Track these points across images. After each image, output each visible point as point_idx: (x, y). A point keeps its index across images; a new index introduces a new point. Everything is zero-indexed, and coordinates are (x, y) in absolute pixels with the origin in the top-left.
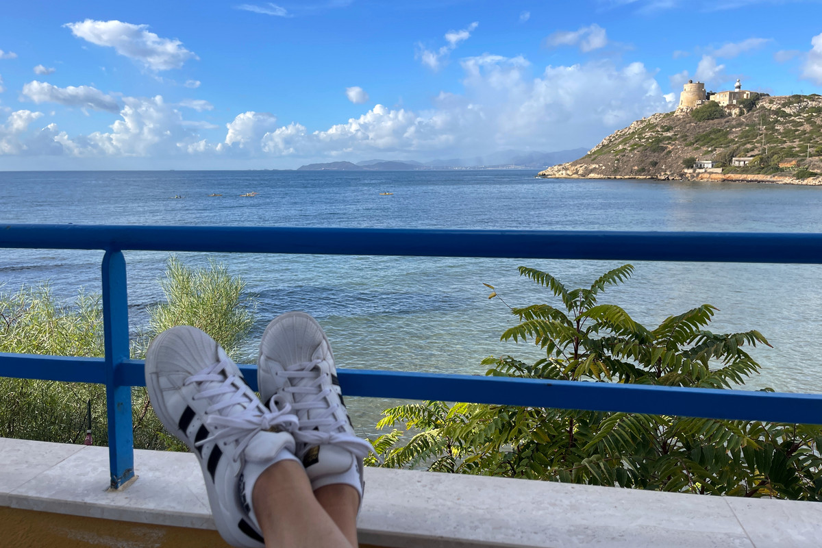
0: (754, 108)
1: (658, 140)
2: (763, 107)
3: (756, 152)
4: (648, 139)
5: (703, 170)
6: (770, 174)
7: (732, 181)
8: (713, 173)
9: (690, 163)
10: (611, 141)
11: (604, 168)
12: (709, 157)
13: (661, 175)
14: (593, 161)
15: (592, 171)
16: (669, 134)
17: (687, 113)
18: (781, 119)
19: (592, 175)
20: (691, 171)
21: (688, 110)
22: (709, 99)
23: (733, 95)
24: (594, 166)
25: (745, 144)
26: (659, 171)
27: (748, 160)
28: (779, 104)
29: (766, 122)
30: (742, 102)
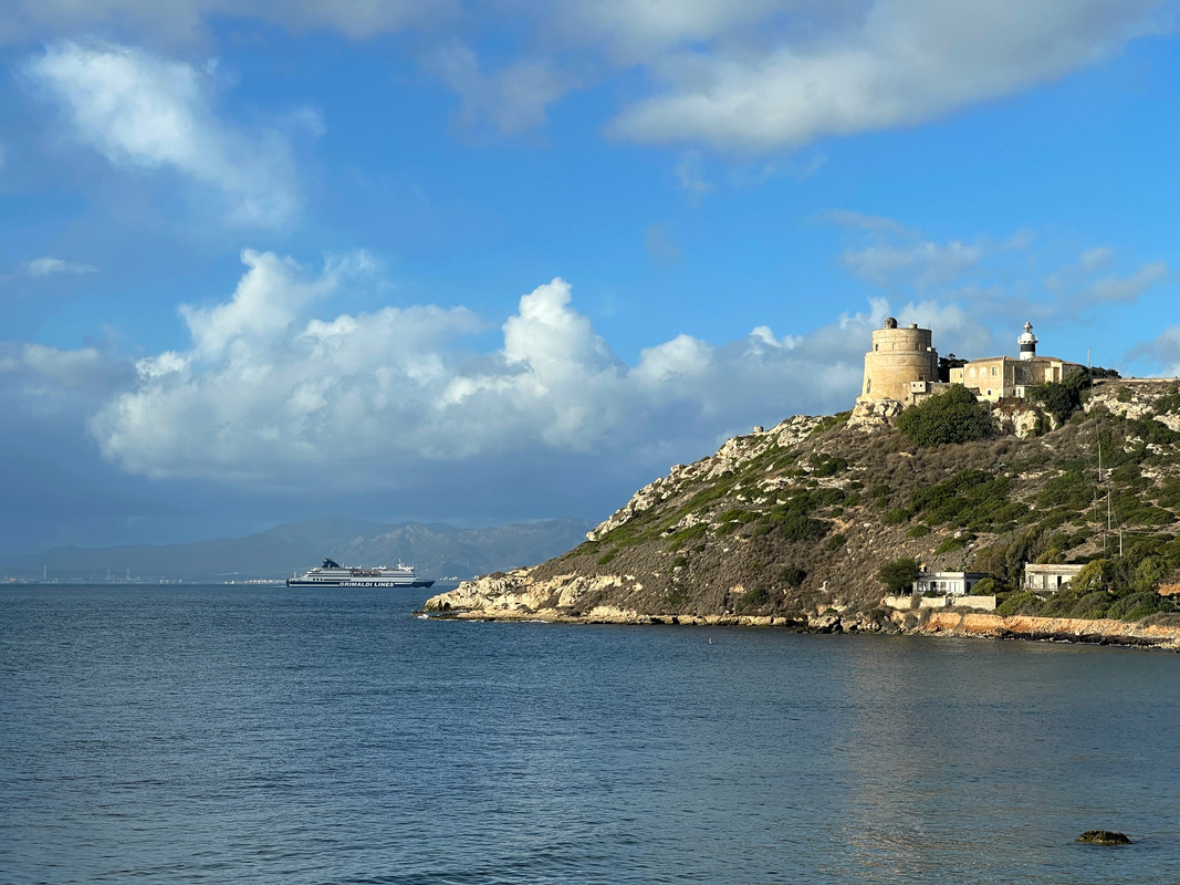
0: (1076, 414)
1: (806, 502)
2: (1101, 410)
3: (1091, 548)
4: (773, 496)
5: (941, 602)
6: (1135, 618)
7: (1027, 636)
8: (969, 610)
9: (904, 578)
10: (659, 501)
11: (639, 587)
12: (955, 557)
13: (816, 616)
14: (606, 564)
15: (601, 597)
16: (836, 483)
17: (885, 419)
18: (1157, 449)
19: (602, 612)
20: (904, 602)
21: (889, 412)
22: (946, 378)
23: (1015, 371)
24: (606, 581)
25: (1058, 522)
26: (811, 600)
27: (1070, 572)
28: (1148, 402)
29: (1113, 457)
30: (1041, 392)
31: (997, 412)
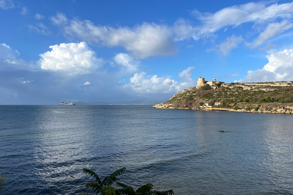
0: (220, 87)
1: (191, 96)
2: (223, 86)
3: (222, 101)
4: (188, 96)
5: (206, 107)
6: (226, 108)
7: (215, 110)
8: (209, 107)
9: (202, 104)
10: (176, 96)
11: (174, 105)
12: (207, 102)
13: (193, 108)
14: (171, 103)
15: (170, 106)
16: (195, 94)
18: (229, 90)
19: (170, 108)
20: (202, 107)
21: (200, 87)
22: (206, 83)
23: (213, 82)
24: (171, 104)
25: (218, 98)
26: (192, 106)
27: (219, 103)
28: (228, 85)
29: (224, 91)
30: (216, 84)
31: (212, 87)
